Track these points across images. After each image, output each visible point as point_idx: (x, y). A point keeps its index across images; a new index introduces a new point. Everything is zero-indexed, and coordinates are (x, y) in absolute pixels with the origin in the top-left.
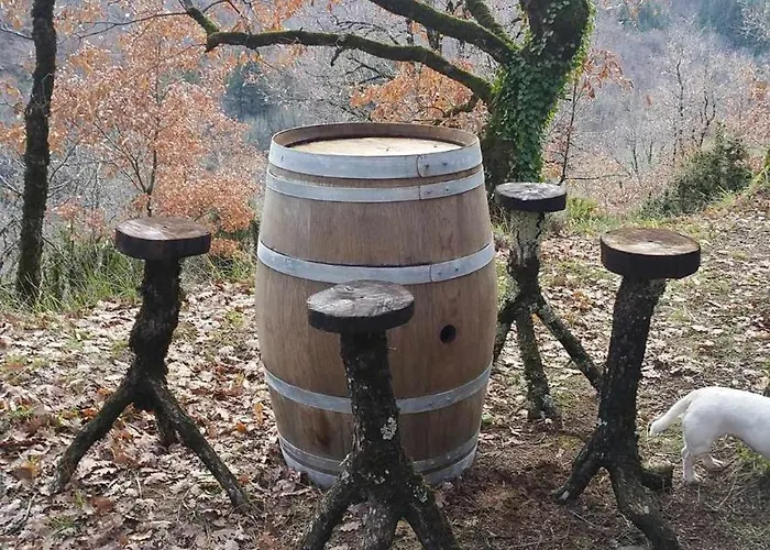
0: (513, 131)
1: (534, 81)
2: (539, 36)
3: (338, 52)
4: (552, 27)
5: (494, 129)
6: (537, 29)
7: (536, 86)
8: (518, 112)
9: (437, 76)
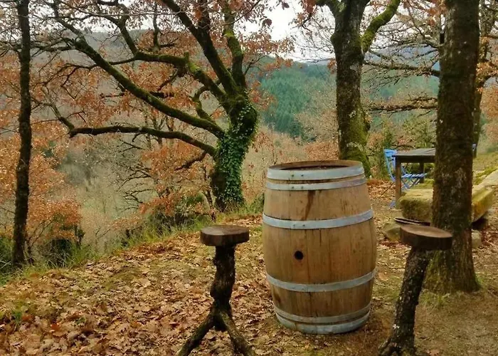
0: (227, 168)
1: (235, 145)
2: (236, 124)
3: (136, 136)
4: (242, 121)
5: (218, 167)
6: (234, 122)
7: (236, 148)
8: (229, 160)
9: (187, 144)
